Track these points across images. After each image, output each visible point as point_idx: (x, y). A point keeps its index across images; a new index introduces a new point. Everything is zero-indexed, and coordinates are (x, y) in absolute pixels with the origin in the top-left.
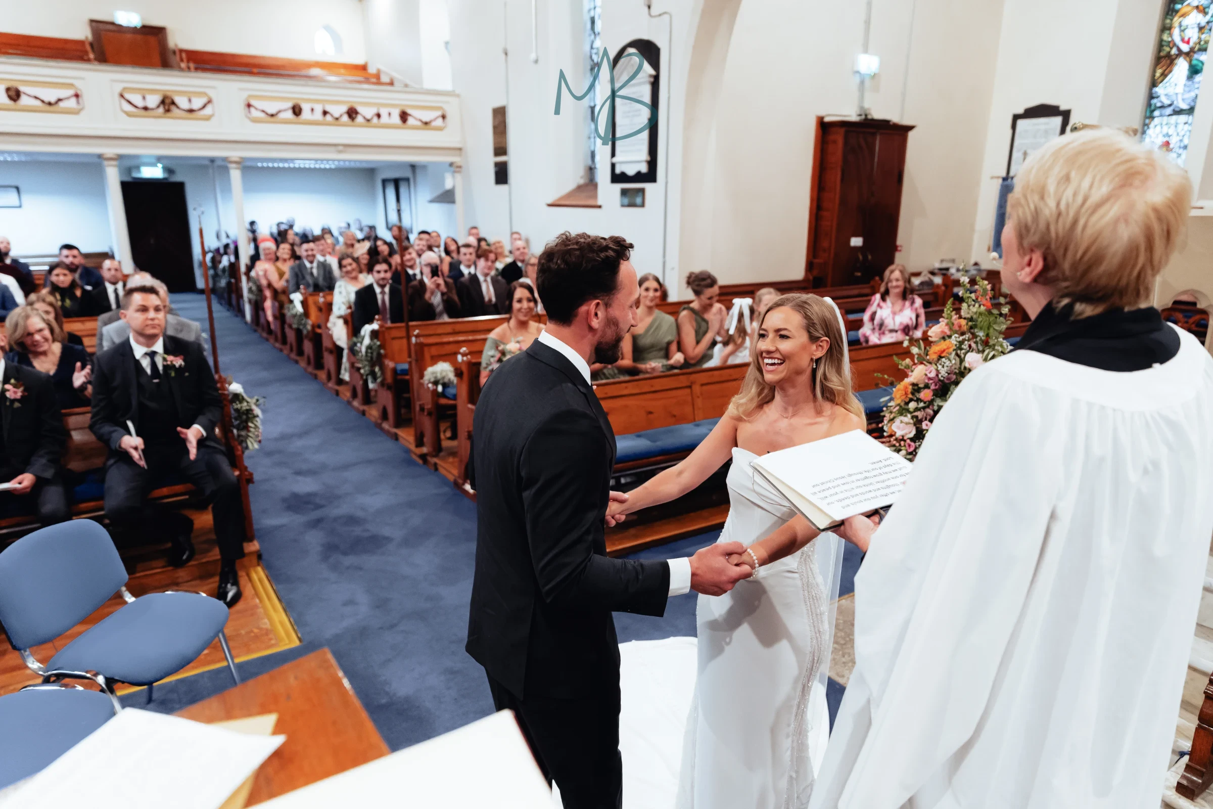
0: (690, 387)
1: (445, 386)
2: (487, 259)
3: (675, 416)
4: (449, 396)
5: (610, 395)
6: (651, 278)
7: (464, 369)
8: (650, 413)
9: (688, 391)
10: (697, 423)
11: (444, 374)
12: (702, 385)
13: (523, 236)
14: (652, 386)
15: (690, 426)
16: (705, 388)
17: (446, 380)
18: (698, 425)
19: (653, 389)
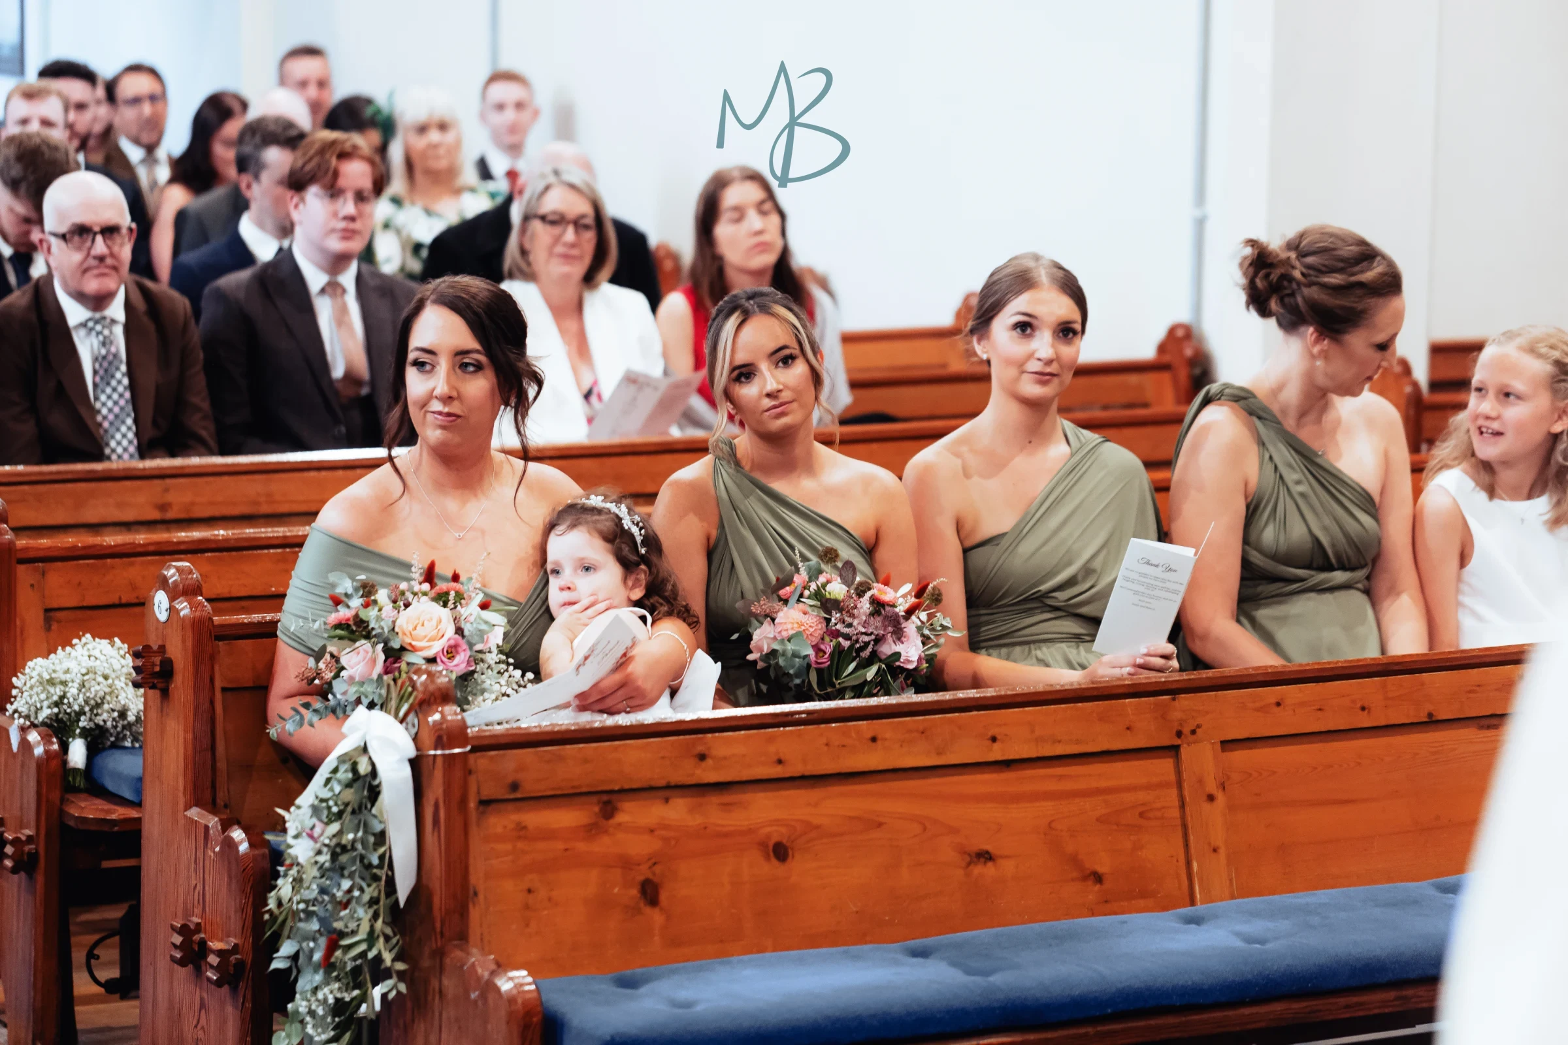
0: (1173, 750)
1: (97, 740)
2: (334, 191)
3: (1098, 878)
4: (110, 785)
5: (796, 768)
6: (1043, 276)
7: (178, 651)
8: (985, 857)
9: (1163, 767)
10: (1200, 909)
11: (97, 689)
12: (1228, 745)
13: (544, 97)
14: (994, 739)
15: (1165, 920)
16: (1240, 756)
17: (105, 717)
18: (1196, 921)
19: (997, 753)
